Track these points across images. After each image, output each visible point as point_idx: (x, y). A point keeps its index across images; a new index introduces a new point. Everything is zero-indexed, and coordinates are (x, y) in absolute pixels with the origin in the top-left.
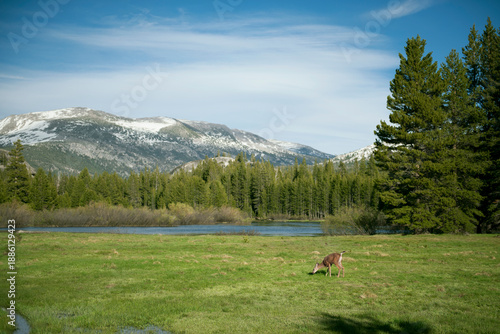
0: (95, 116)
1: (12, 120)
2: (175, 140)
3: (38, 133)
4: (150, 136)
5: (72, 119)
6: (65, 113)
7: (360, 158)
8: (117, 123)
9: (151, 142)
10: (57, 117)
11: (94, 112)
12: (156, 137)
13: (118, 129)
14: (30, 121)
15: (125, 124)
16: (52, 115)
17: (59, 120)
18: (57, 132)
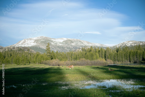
0: (46, 38)
1: (25, 40)
2: (67, 44)
3: (31, 43)
4: (60, 43)
5: (40, 39)
6: (38, 38)
7: (117, 47)
8: (52, 40)
9: (61, 45)
10: (36, 39)
11: (46, 37)
12: (62, 43)
13: (52, 41)
14: (29, 40)
15: (54, 40)
16: (35, 38)
17: (37, 40)
18: (36, 43)
